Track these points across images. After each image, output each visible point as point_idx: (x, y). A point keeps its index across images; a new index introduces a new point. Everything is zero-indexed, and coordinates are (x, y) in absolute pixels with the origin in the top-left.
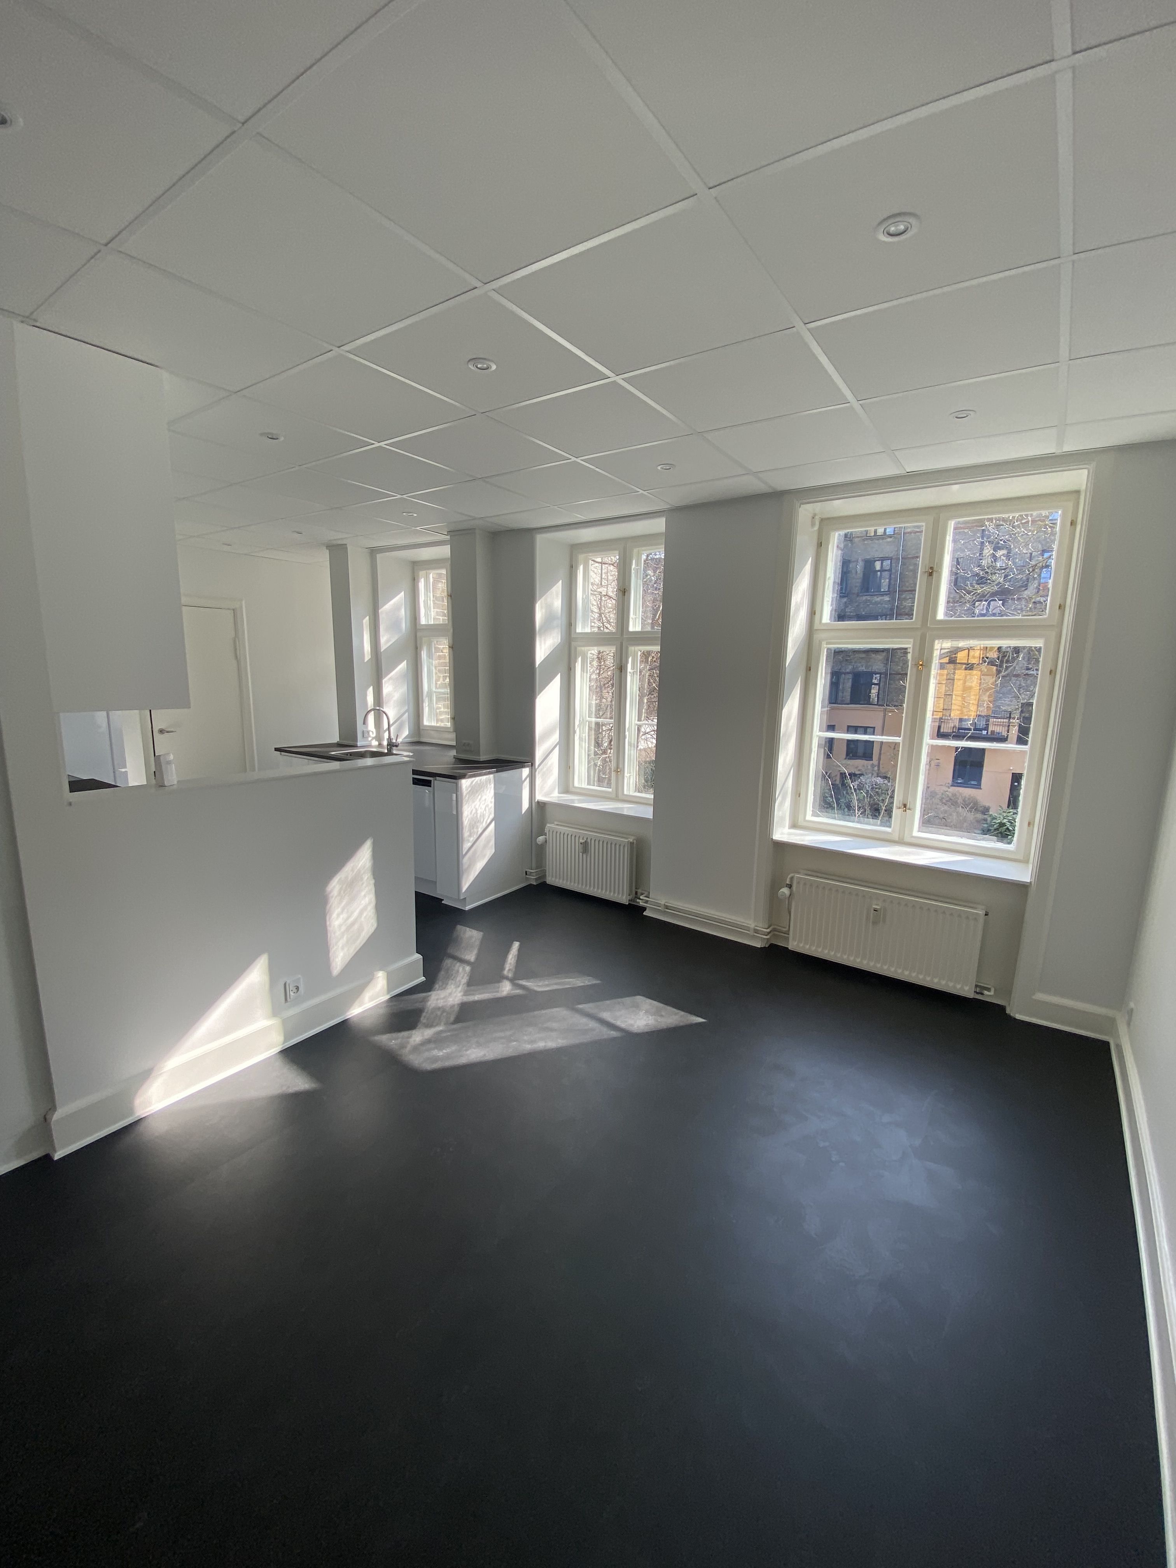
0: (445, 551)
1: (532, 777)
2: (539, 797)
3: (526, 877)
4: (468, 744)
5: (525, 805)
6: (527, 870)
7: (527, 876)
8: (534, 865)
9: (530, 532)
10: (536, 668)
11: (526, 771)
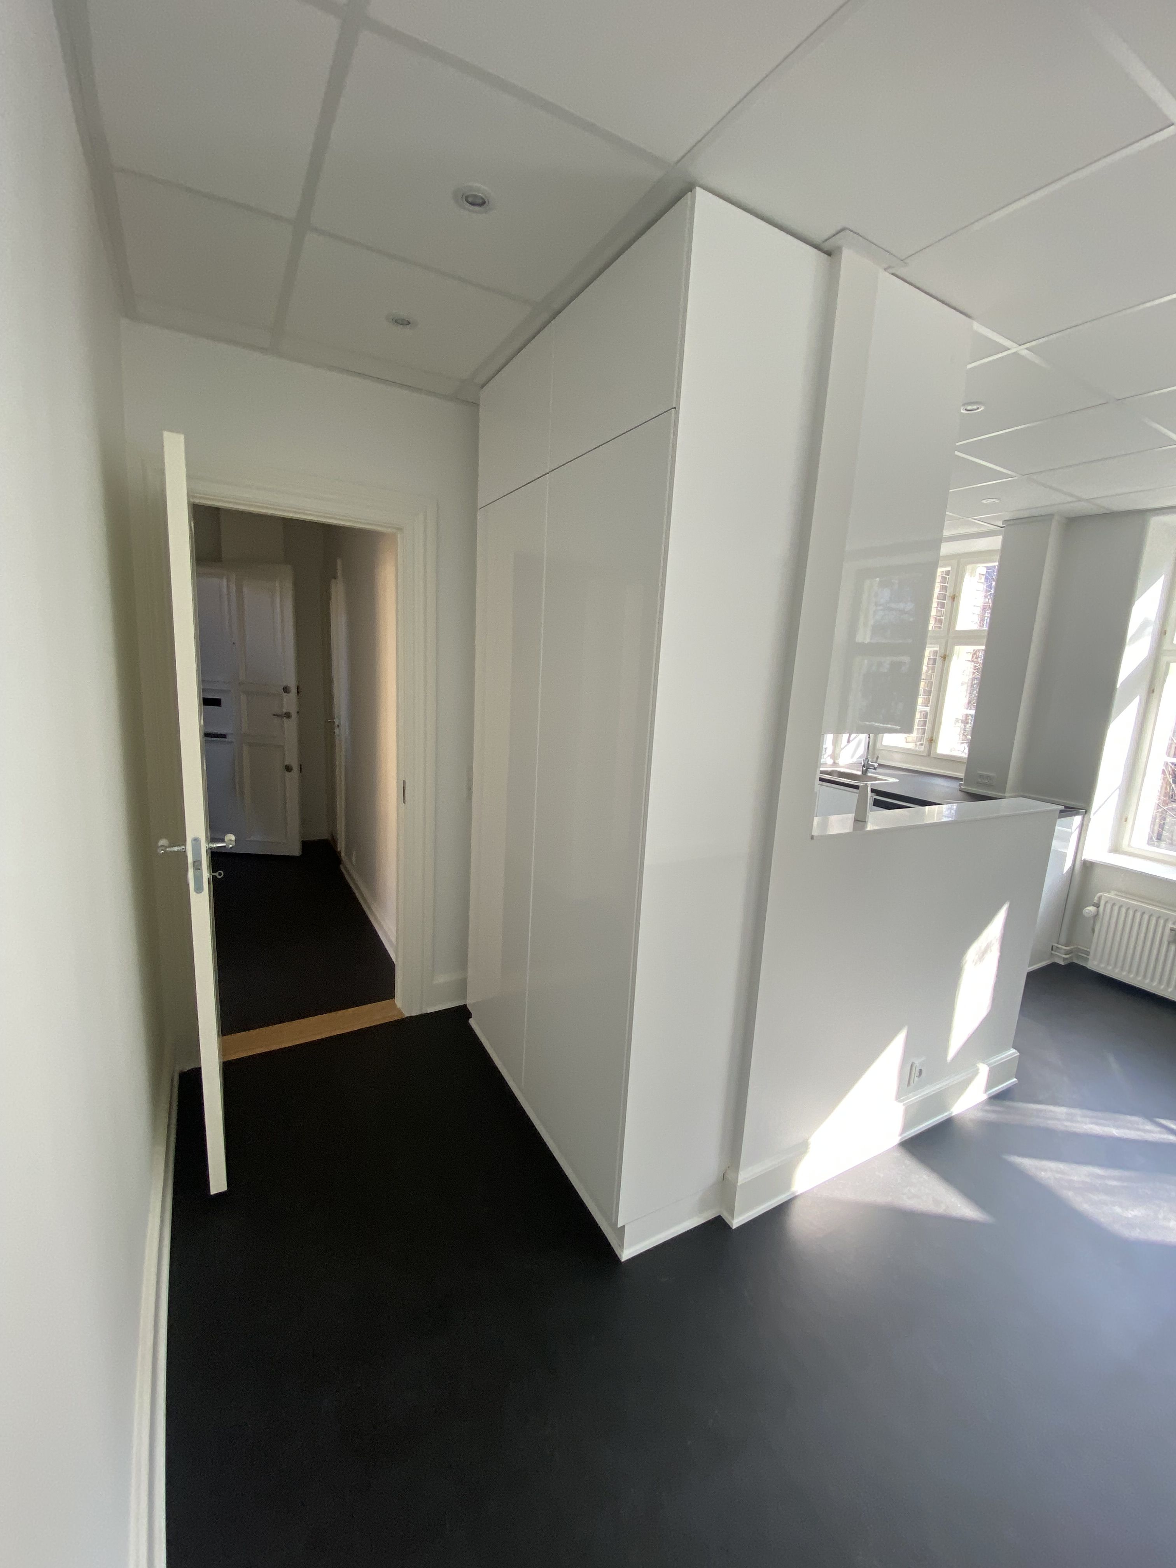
0: (995, 542)
1: (1083, 828)
2: (1089, 854)
3: (1052, 954)
4: (988, 777)
5: (1068, 864)
6: (1054, 944)
7: (1053, 952)
8: (1063, 939)
9: (1142, 515)
10: (1117, 689)
11: (1077, 820)
